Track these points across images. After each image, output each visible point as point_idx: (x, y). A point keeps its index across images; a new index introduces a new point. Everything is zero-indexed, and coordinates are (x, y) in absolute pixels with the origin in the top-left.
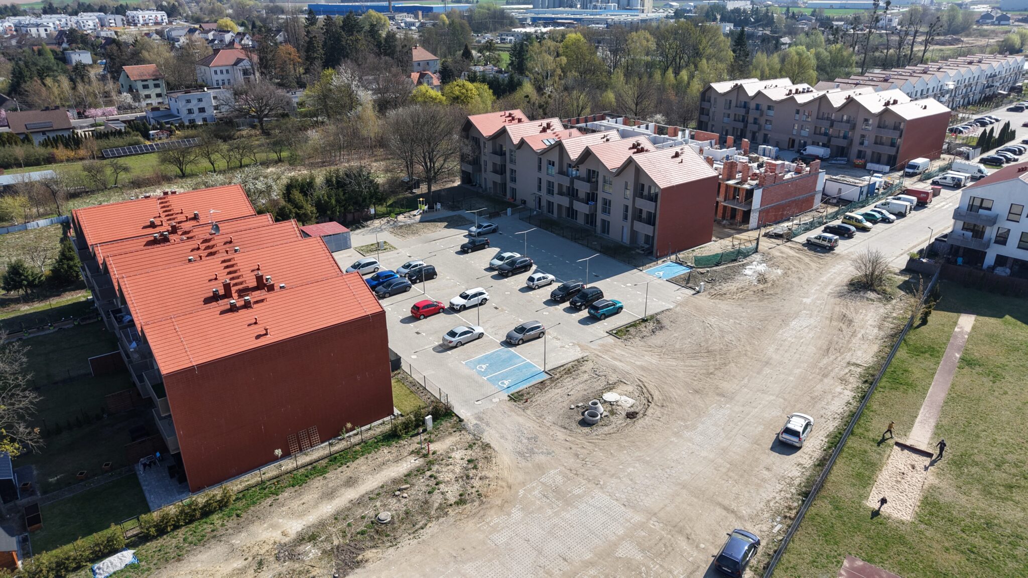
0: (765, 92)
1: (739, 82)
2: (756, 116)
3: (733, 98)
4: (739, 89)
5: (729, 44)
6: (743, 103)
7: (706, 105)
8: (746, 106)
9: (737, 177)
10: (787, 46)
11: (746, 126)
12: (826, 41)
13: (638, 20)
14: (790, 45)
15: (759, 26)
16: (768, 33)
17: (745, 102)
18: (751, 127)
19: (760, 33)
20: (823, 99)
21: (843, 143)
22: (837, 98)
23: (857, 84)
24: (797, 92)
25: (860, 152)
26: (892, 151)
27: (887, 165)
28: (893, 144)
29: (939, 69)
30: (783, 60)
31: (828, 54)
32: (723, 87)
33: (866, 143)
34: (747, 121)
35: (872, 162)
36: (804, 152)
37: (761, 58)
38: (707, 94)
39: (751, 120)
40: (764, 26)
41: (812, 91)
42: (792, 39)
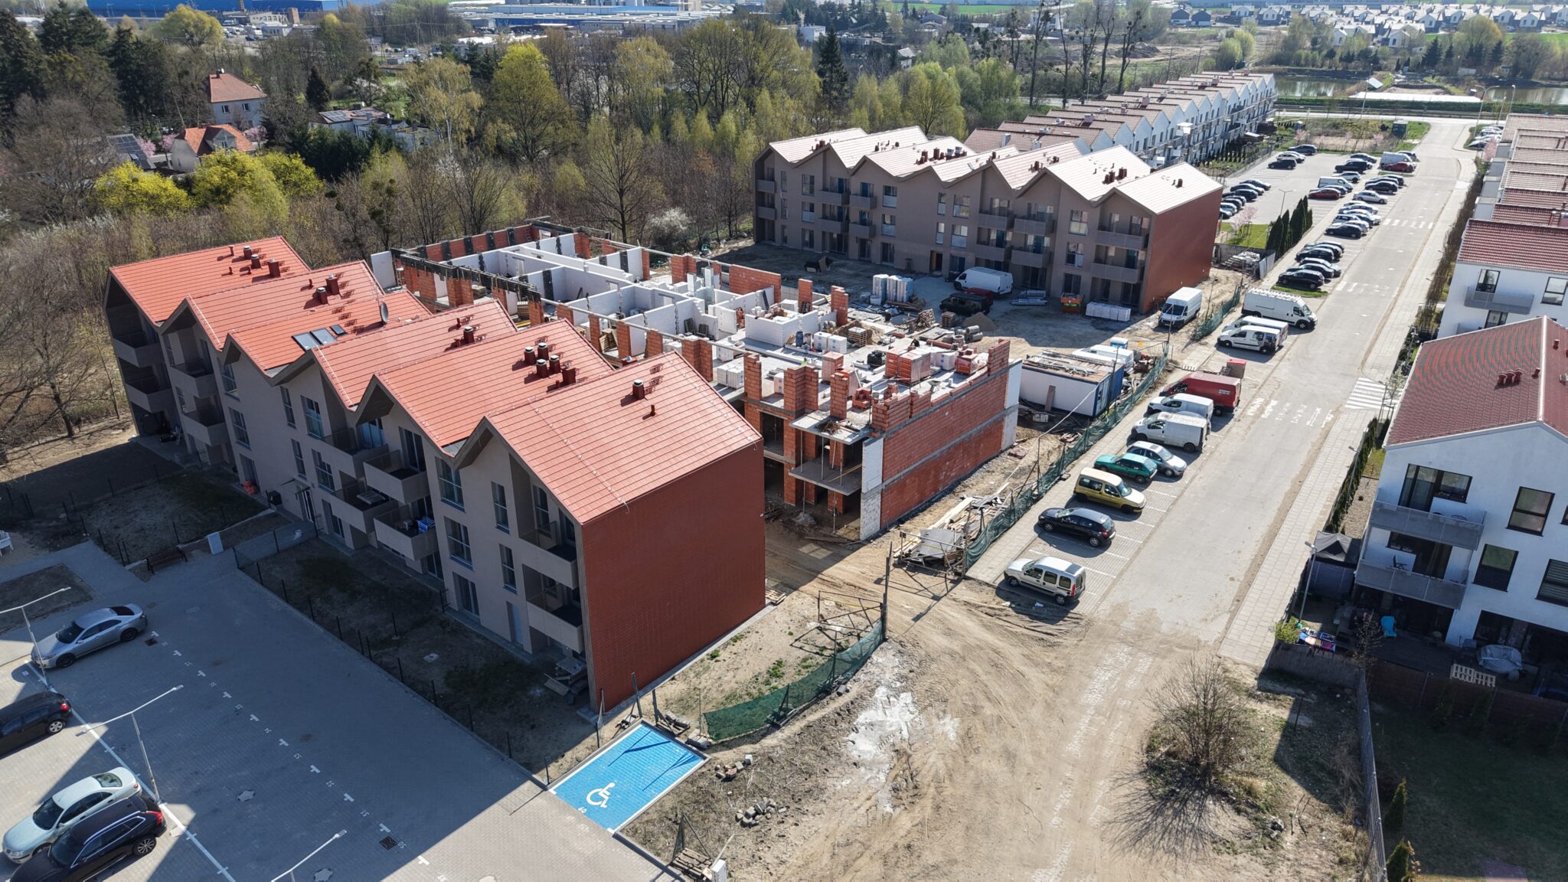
0: (876, 159)
1: (827, 138)
2: (864, 209)
3: (817, 171)
4: (824, 151)
5: (809, 60)
6: (836, 182)
7: (766, 186)
8: (842, 188)
9: (821, 402)
10: (910, 61)
11: (846, 229)
12: (971, 54)
13: (674, 21)
14: (914, 60)
15: (864, 30)
16: (879, 40)
17: (841, 180)
18: (856, 231)
19: (867, 42)
20: (989, 172)
21: (1036, 261)
22: (1016, 170)
23: (1041, 135)
24: (937, 155)
25: (1068, 277)
26: (1131, 277)
27: (1125, 305)
28: (1130, 262)
29: (1161, 99)
30: (905, 88)
31: (976, 75)
32: (794, 150)
33: (1079, 260)
34: (848, 217)
35: (1093, 299)
36: (962, 282)
37: (867, 85)
38: (767, 164)
39: (854, 216)
40: (873, 30)
41: (964, 154)
42: (915, 51)
